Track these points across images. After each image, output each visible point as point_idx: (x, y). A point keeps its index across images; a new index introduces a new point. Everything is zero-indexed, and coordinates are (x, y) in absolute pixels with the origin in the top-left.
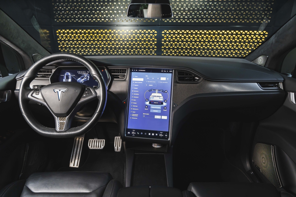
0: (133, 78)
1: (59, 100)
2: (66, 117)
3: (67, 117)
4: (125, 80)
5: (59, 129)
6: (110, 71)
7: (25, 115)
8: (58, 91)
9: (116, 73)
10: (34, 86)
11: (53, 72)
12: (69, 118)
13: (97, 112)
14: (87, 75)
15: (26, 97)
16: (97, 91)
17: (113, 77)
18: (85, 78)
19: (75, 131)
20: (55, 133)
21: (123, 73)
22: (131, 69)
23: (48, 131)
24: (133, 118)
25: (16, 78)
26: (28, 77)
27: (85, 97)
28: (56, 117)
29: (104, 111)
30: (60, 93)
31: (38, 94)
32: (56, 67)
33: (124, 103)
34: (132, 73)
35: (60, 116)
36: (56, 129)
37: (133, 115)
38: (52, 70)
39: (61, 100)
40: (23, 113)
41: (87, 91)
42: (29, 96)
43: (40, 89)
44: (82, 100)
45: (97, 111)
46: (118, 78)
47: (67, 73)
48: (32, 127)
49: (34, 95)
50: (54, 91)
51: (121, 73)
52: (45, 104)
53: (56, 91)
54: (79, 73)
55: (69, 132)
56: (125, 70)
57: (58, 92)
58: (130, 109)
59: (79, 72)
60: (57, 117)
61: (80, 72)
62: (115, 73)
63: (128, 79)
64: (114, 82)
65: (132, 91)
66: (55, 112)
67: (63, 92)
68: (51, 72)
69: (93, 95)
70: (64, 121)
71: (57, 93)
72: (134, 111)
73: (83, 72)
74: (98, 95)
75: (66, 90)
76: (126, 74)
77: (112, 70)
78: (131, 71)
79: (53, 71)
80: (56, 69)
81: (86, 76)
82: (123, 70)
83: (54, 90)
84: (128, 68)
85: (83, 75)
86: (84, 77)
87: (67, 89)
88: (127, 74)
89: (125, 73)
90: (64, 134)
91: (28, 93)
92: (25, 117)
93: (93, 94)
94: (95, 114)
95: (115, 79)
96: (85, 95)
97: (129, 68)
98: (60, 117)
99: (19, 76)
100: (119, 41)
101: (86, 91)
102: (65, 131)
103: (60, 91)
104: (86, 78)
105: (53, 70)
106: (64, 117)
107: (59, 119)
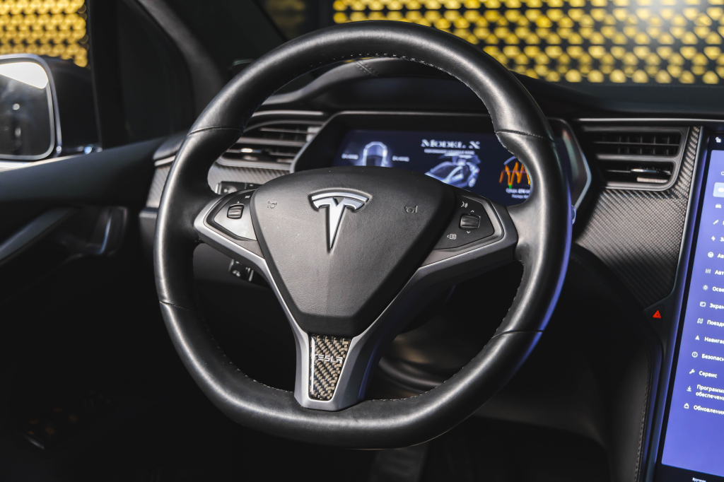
0: (717, 184)
1: (329, 249)
2: (349, 338)
3: (355, 340)
4: (669, 193)
5: (311, 396)
6: (590, 144)
7: (168, 308)
8: (331, 202)
9: (623, 153)
10: (225, 184)
11: (310, 138)
12: (364, 348)
13: (510, 328)
14: (468, 160)
15: (188, 225)
16: (520, 220)
17: (603, 174)
18: (457, 174)
19: (384, 417)
20: (289, 417)
21: (660, 152)
22: (710, 132)
23: (260, 402)
24: (698, 408)
25: (157, 155)
26: (207, 132)
27: (452, 247)
28: (304, 335)
29: (544, 332)
30: (335, 211)
31: (239, 213)
32: (328, 110)
33: (657, 315)
34: (714, 153)
35: (323, 328)
36: (296, 396)
37: (702, 391)
38: (305, 127)
39: (338, 246)
40: (163, 298)
41: (465, 213)
42: (200, 224)
43: (250, 194)
44: (440, 259)
45: (507, 324)
46: (632, 178)
47: (374, 148)
48: (192, 367)
49: (221, 219)
50: (311, 202)
51: (647, 152)
52: (263, 263)
53: (317, 204)
54: (429, 148)
55: (356, 418)
56: (676, 138)
57: (327, 208)
58: (689, 353)
59: (430, 145)
60: (310, 335)
61: (433, 143)
62: (615, 153)
63: (686, 184)
64: (605, 198)
65: (706, 253)
66: (303, 307)
67: (352, 209)
68: (303, 138)
69: (496, 238)
70: (340, 360)
71: (323, 211)
72: (710, 366)
73: (451, 145)
74: (521, 241)
75: (364, 200)
76: (677, 160)
77: (600, 135)
78: (708, 147)
79: (313, 131)
80: (324, 124)
81: (461, 164)
82: (660, 137)
83: (310, 197)
84: (692, 125)
85: (450, 159)
86: (452, 168)
87: (370, 197)
88: (684, 159)
89: (674, 152)
90: (332, 426)
91: (196, 207)
92: (168, 317)
93: (498, 231)
94: (499, 337)
95: (613, 186)
96: (453, 237)
97: (698, 124)
98: (322, 337)
99: (166, 149)
100: (630, 46)
101: (463, 215)
102: (337, 412)
103: (337, 203)
104: (460, 177)
105: (311, 130)
106: (338, 339)
107: (316, 344)
